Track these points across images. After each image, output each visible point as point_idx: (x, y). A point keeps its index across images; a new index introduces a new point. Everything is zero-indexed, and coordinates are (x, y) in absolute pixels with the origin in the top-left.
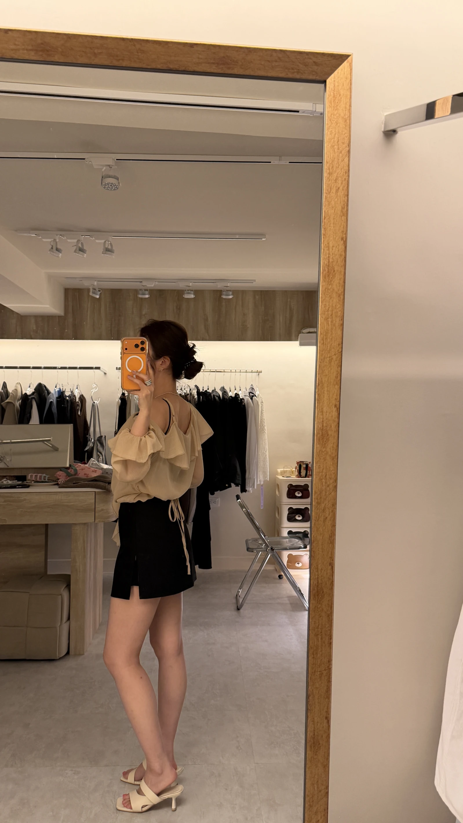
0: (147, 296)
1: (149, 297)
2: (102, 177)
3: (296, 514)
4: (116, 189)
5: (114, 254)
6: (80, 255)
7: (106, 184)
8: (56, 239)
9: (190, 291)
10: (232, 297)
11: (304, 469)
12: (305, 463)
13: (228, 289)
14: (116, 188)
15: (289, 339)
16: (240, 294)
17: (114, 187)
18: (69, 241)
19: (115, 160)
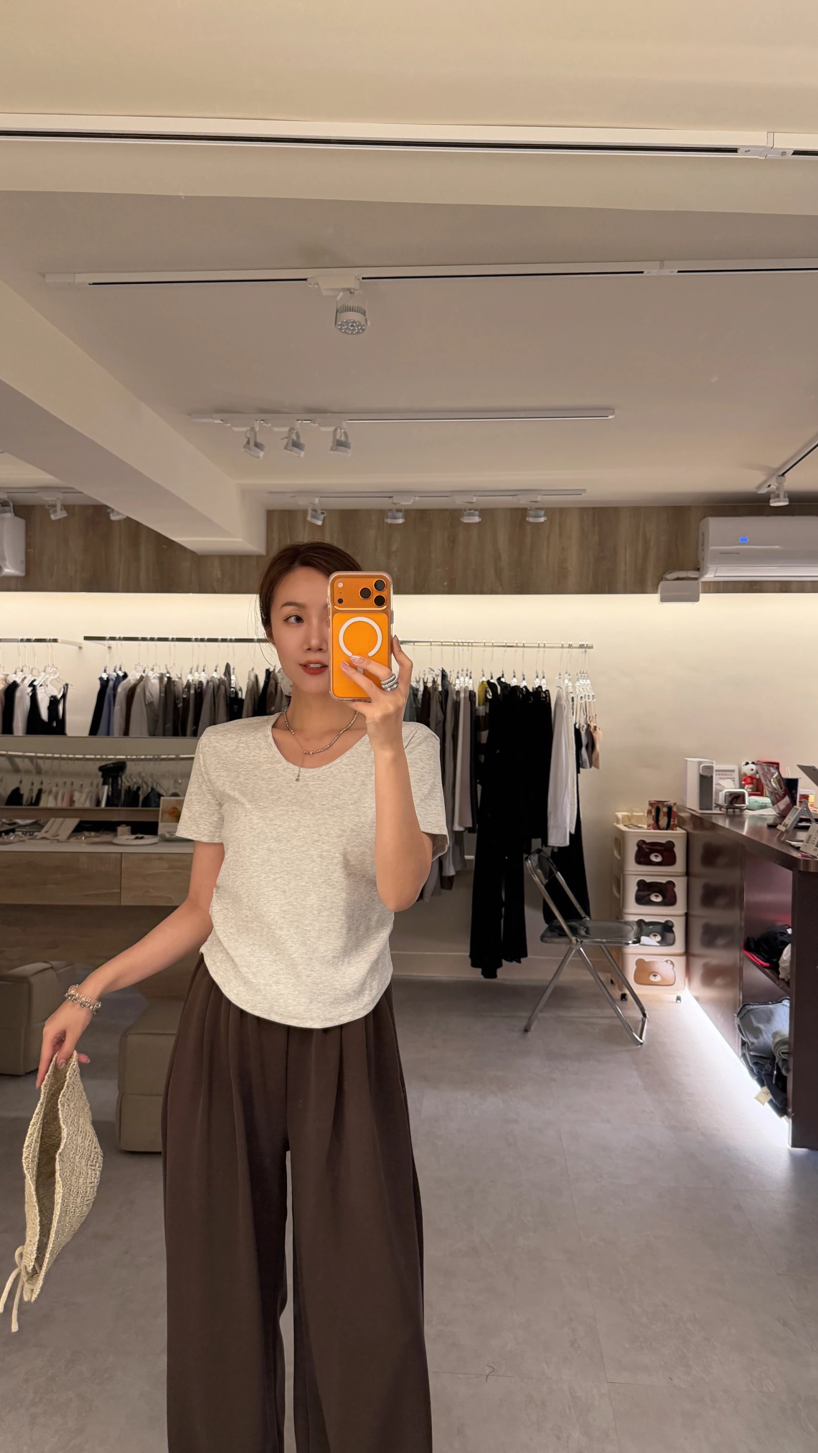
0: (401, 521)
1: (403, 523)
2: (337, 311)
3: (649, 893)
4: (361, 331)
5: (350, 451)
6: (295, 452)
7: (344, 324)
8: (255, 427)
9: (472, 511)
10: (545, 521)
11: (664, 816)
12: (667, 805)
13: (537, 505)
14: (360, 329)
15: (643, 591)
16: (557, 513)
17: (358, 328)
18: (276, 429)
19: (361, 279)
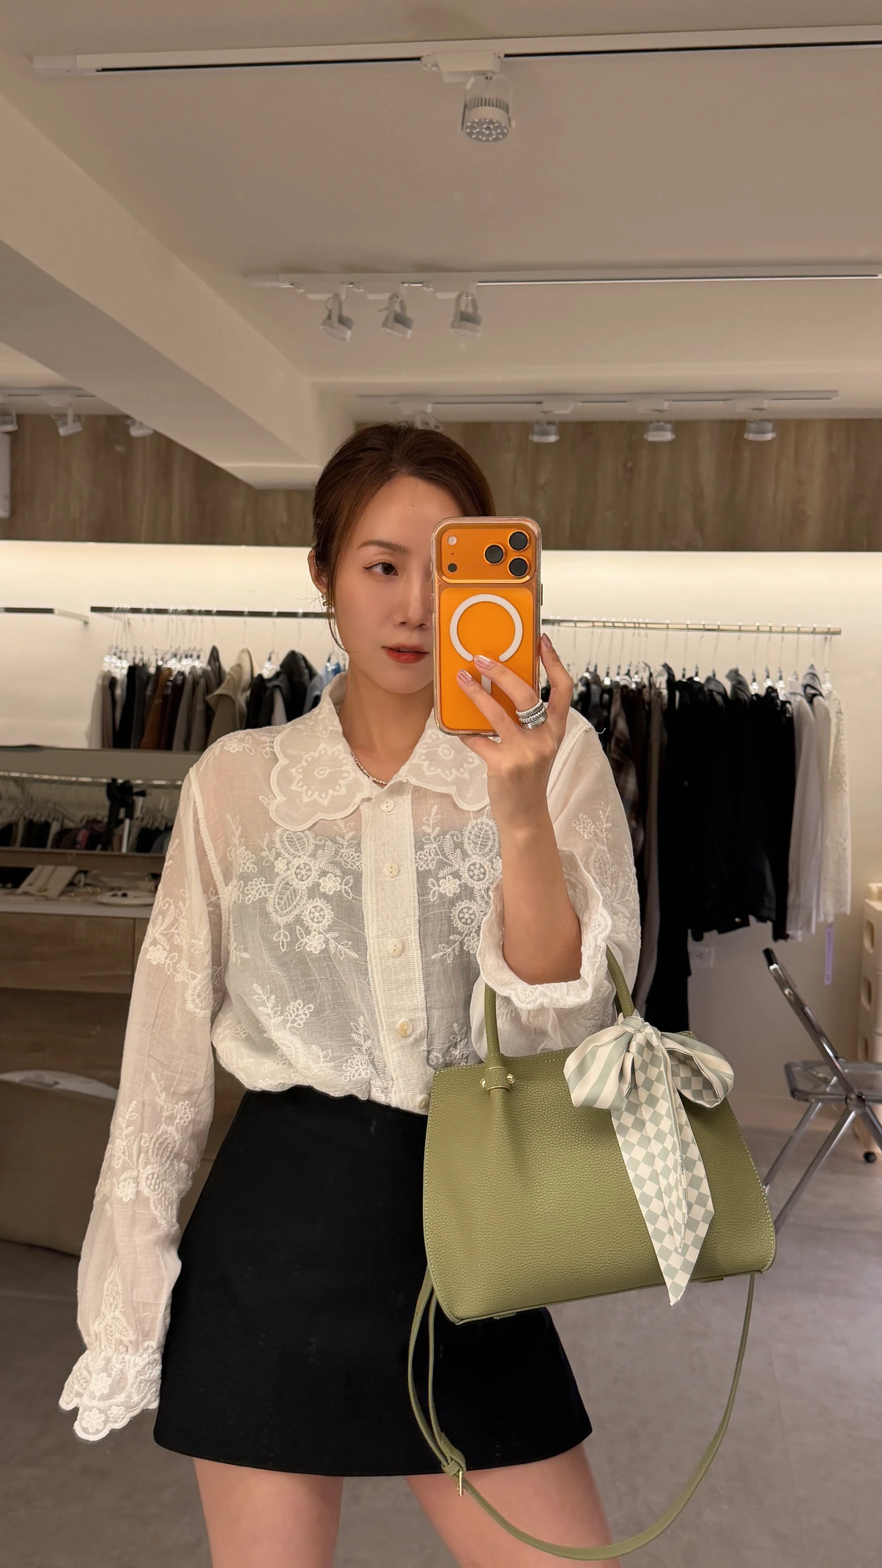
0: (553, 439)
1: (557, 442)
2: (465, 107)
4: (501, 136)
5: (480, 327)
6: (396, 332)
7: (475, 125)
8: (340, 292)
9: (662, 424)
13: (761, 415)
14: (500, 133)
16: (792, 428)
17: (496, 132)
18: (371, 297)
19: (503, 56)
